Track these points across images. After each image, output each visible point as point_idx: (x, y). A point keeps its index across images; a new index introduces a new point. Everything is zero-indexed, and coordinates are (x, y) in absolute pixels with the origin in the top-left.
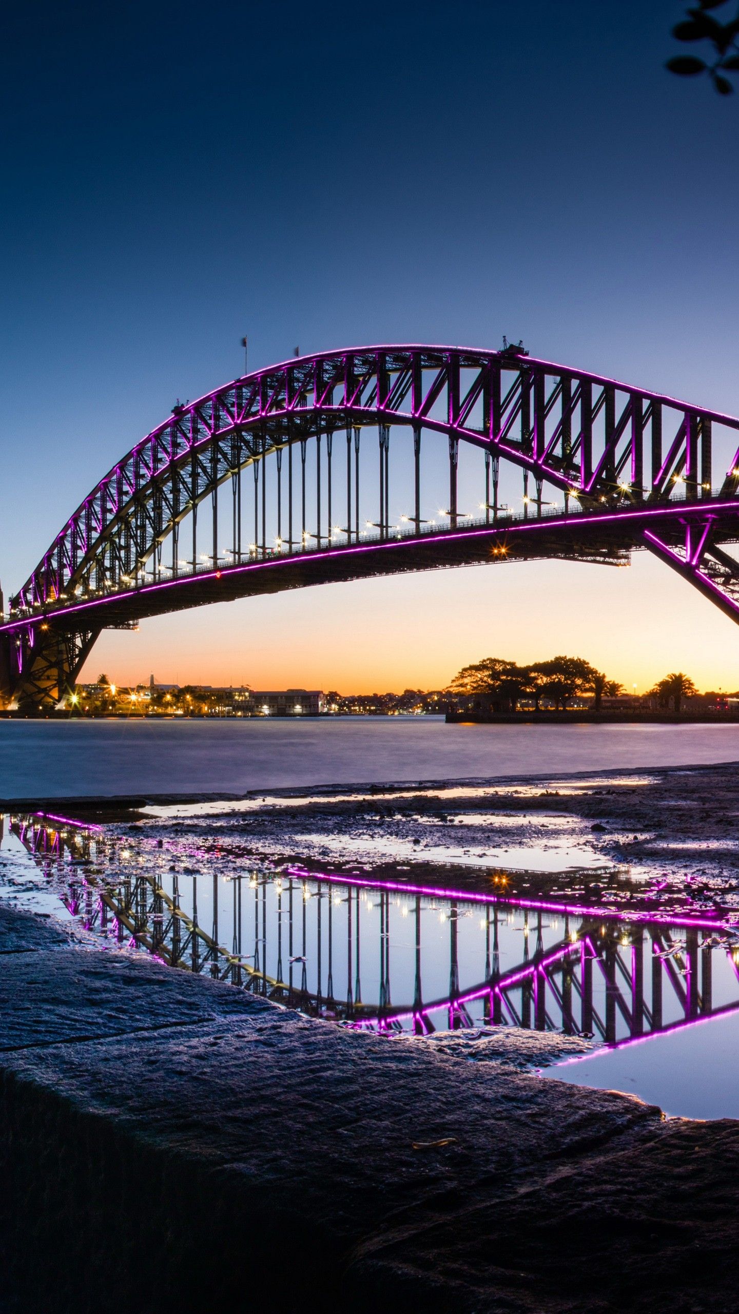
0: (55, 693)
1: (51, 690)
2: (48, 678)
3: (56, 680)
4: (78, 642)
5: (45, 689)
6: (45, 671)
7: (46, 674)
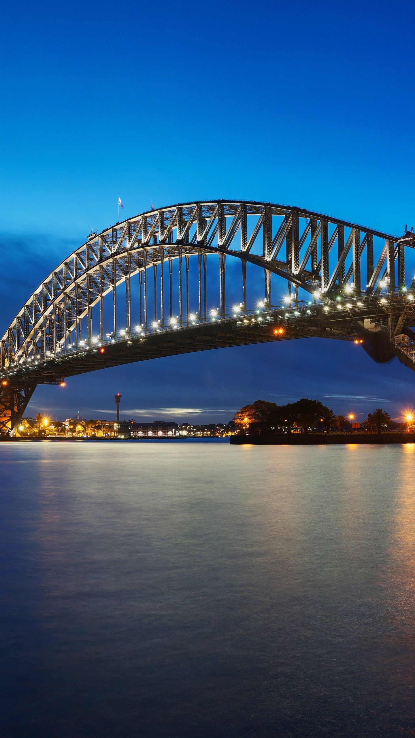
0: (9, 425)
1: (6, 423)
2: (5, 416)
3: (10, 417)
4: (23, 394)
5: (3, 422)
6: (3, 411)
7: (3, 413)
